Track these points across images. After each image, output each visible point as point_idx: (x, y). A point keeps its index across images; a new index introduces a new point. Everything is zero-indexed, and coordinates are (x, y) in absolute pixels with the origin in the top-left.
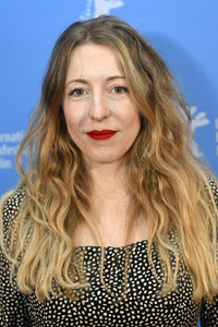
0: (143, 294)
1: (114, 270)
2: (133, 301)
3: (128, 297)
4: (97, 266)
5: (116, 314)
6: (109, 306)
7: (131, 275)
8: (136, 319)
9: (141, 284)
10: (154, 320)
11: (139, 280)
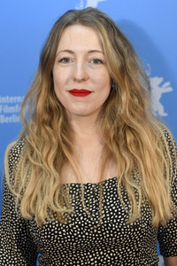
0: (114, 218)
1: (92, 201)
2: (107, 224)
3: (103, 221)
4: (80, 198)
5: (95, 234)
6: (89, 228)
7: (105, 204)
8: (110, 237)
9: (113, 211)
10: (123, 237)
11: (111, 208)
